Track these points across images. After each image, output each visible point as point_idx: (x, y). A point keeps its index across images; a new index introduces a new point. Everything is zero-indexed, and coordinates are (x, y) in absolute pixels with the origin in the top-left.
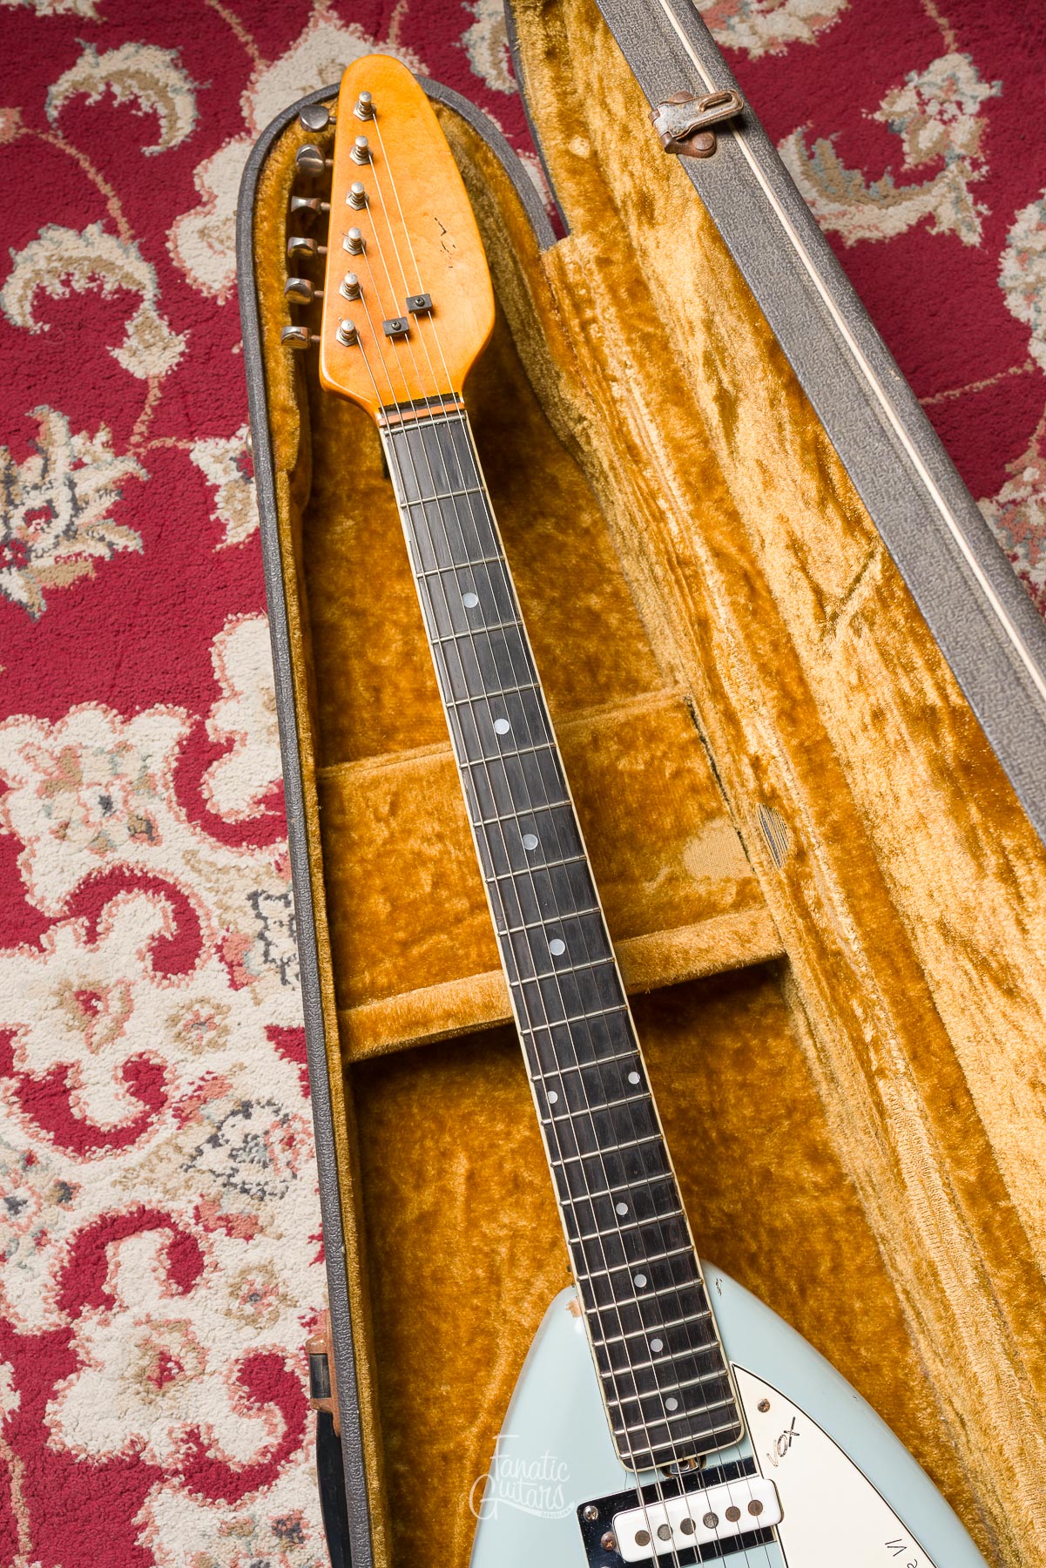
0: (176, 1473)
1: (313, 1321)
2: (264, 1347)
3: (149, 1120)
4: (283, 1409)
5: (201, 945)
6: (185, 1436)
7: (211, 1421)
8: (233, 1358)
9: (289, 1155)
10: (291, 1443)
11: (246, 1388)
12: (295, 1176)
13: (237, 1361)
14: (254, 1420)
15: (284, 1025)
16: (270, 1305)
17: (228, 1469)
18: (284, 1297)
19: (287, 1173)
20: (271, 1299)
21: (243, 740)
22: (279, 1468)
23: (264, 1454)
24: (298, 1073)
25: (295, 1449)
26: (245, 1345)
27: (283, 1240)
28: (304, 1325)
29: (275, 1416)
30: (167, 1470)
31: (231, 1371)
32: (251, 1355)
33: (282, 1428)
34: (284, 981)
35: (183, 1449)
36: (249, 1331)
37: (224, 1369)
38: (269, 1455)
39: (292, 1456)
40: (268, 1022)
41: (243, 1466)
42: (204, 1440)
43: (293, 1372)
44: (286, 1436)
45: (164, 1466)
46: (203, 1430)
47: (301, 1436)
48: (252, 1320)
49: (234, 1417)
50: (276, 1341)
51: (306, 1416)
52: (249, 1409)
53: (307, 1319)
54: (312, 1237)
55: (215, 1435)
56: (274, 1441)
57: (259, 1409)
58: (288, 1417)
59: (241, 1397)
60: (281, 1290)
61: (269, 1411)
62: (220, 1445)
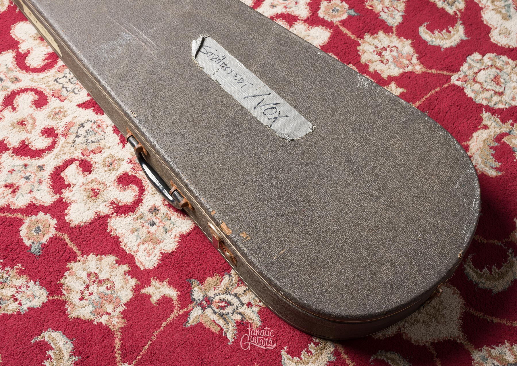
0: (113, 213)
1: (131, 161)
2: (120, 173)
3: (56, 140)
4: (134, 184)
5: (47, 97)
6: (110, 204)
7: (116, 197)
8: (113, 180)
9: (100, 129)
10: (142, 190)
11: (121, 185)
12: (105, 133)
13: (115, 180)
14: (128, 191)
15: (82, 102)
16: (116, 163)
17: (128, 205)
18: (119, 160)
19: (103, 133)
20: (116, 162)
21: (32, 49)
22: (142, 198)
23: (136, 197)
24: (92, 111)
25: (144, 192)
26: (115, 176)
27: (111, 148)
28: (128, 163)
29: (133, 187)
30: (110, 214)
31: (114, 183)
32: (118, 177)
33: (137, 189)
34: (76, 94)
35: (112, 207)
36: (114, 172)
37: (112, 183)
38: (137, 197)
39: (144, 193)
40: (77, 104)
41: (131, 203)
42: (116, 202)
43: (132, 175)
44: (139, 190)
45: (108, 214)
46: (114, 200)
47: (144, 188)
48: (114, 169)
49: (122, 193)
50: (123, 170)
51: (142, 183)
52: (125, 189)
53: (129, 161)
54: (118, 143)
55: (119, 199)
56: (137, 193)
57: (128, 188)
58: (137, 185)
59: (121, 188)
60: (117, 158)
61: (131, 187)
62: (122, 201)
